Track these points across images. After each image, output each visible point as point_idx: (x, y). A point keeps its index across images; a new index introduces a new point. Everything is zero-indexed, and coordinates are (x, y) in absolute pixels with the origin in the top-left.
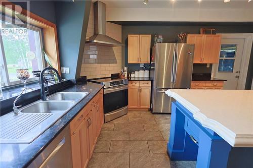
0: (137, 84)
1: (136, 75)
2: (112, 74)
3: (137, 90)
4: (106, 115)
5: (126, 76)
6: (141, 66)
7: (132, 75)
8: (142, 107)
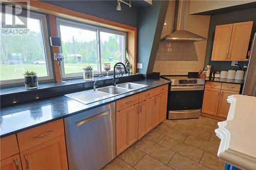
0: (218, 87)
1: (222, 75)
2: (189, 73)
3: (217, 93)
4: (171, 112)
5: (208, 75)
6: (233, 64)
7: (216, 76)
8: (221, 115)
